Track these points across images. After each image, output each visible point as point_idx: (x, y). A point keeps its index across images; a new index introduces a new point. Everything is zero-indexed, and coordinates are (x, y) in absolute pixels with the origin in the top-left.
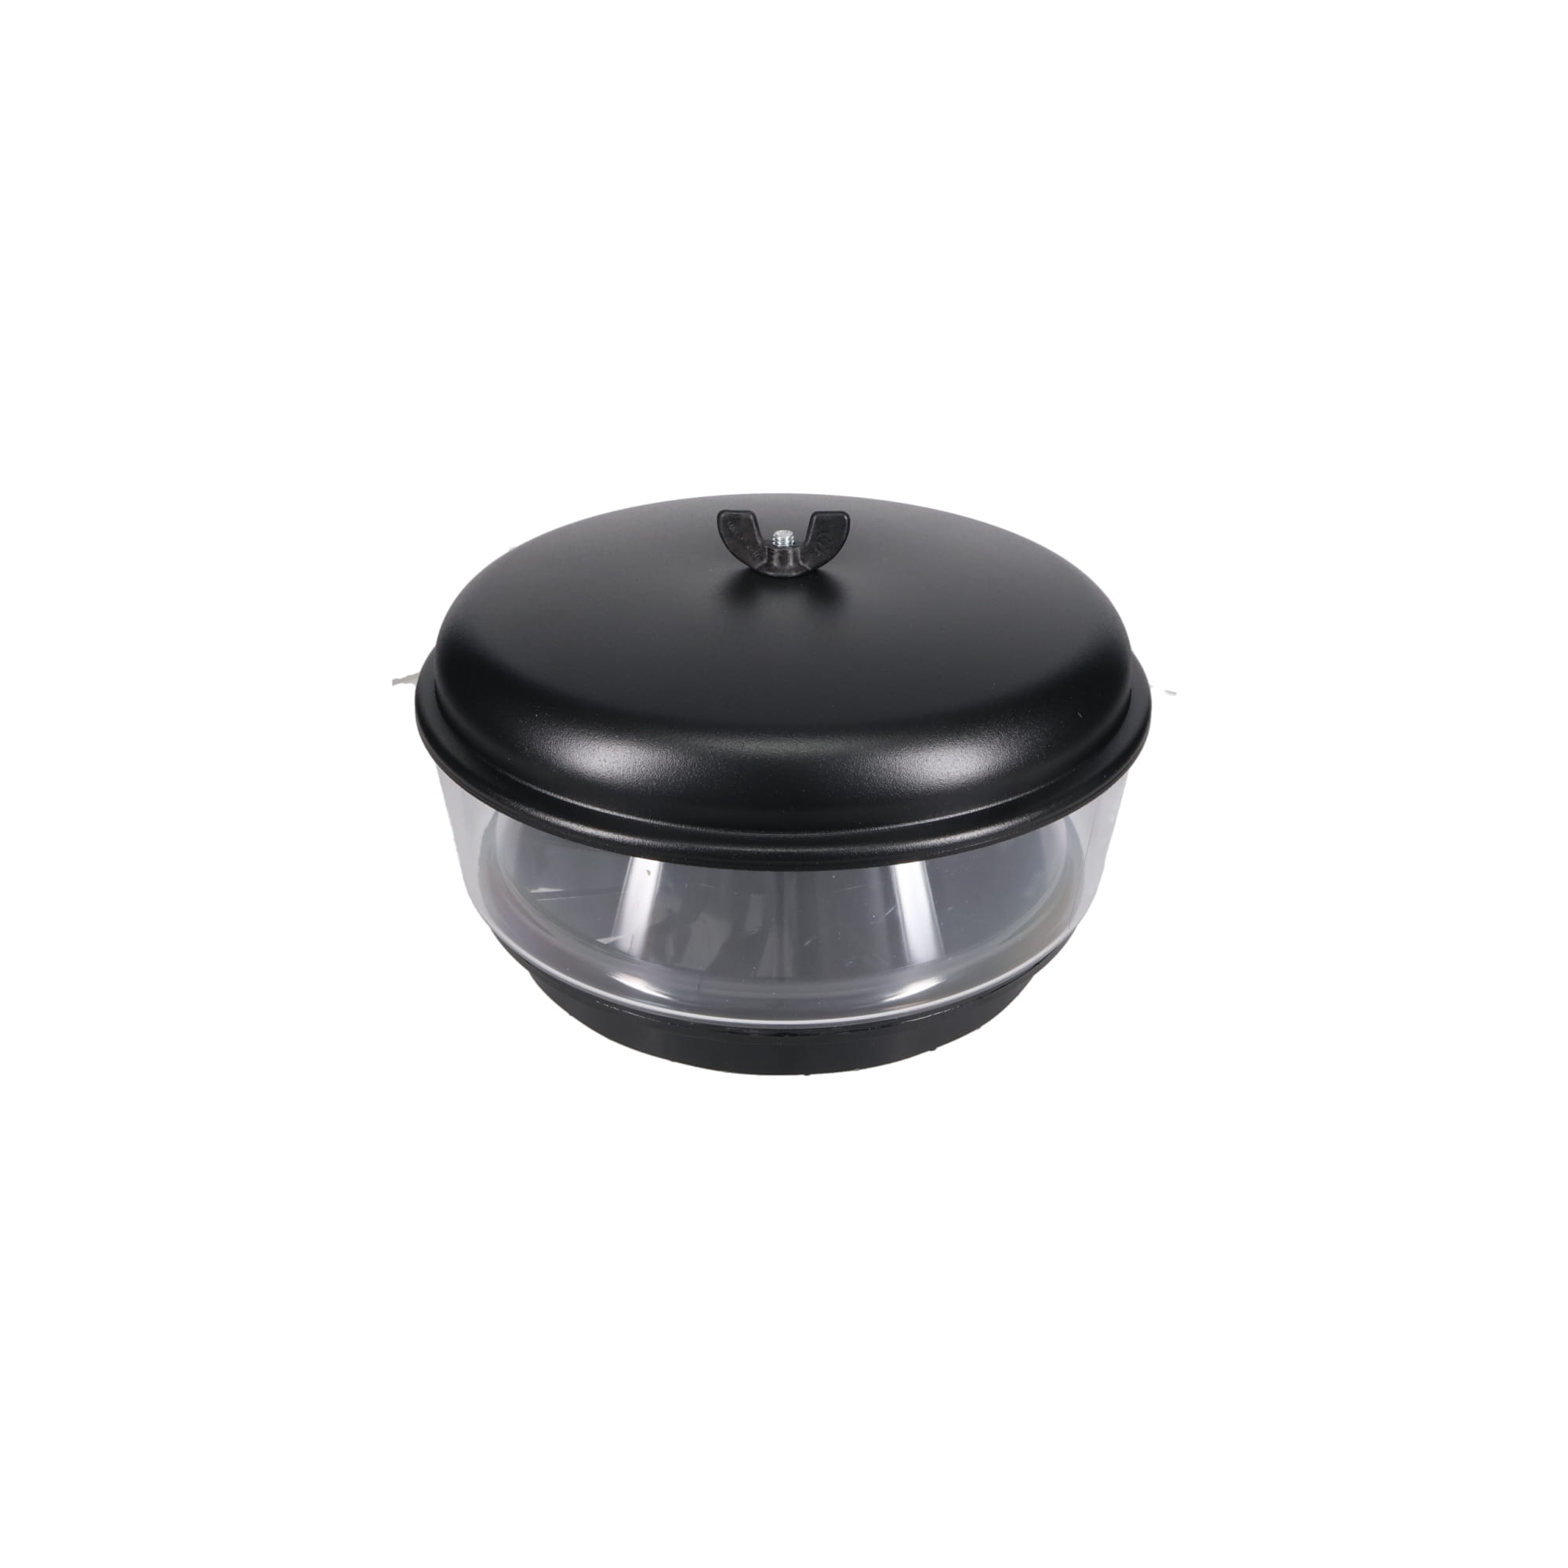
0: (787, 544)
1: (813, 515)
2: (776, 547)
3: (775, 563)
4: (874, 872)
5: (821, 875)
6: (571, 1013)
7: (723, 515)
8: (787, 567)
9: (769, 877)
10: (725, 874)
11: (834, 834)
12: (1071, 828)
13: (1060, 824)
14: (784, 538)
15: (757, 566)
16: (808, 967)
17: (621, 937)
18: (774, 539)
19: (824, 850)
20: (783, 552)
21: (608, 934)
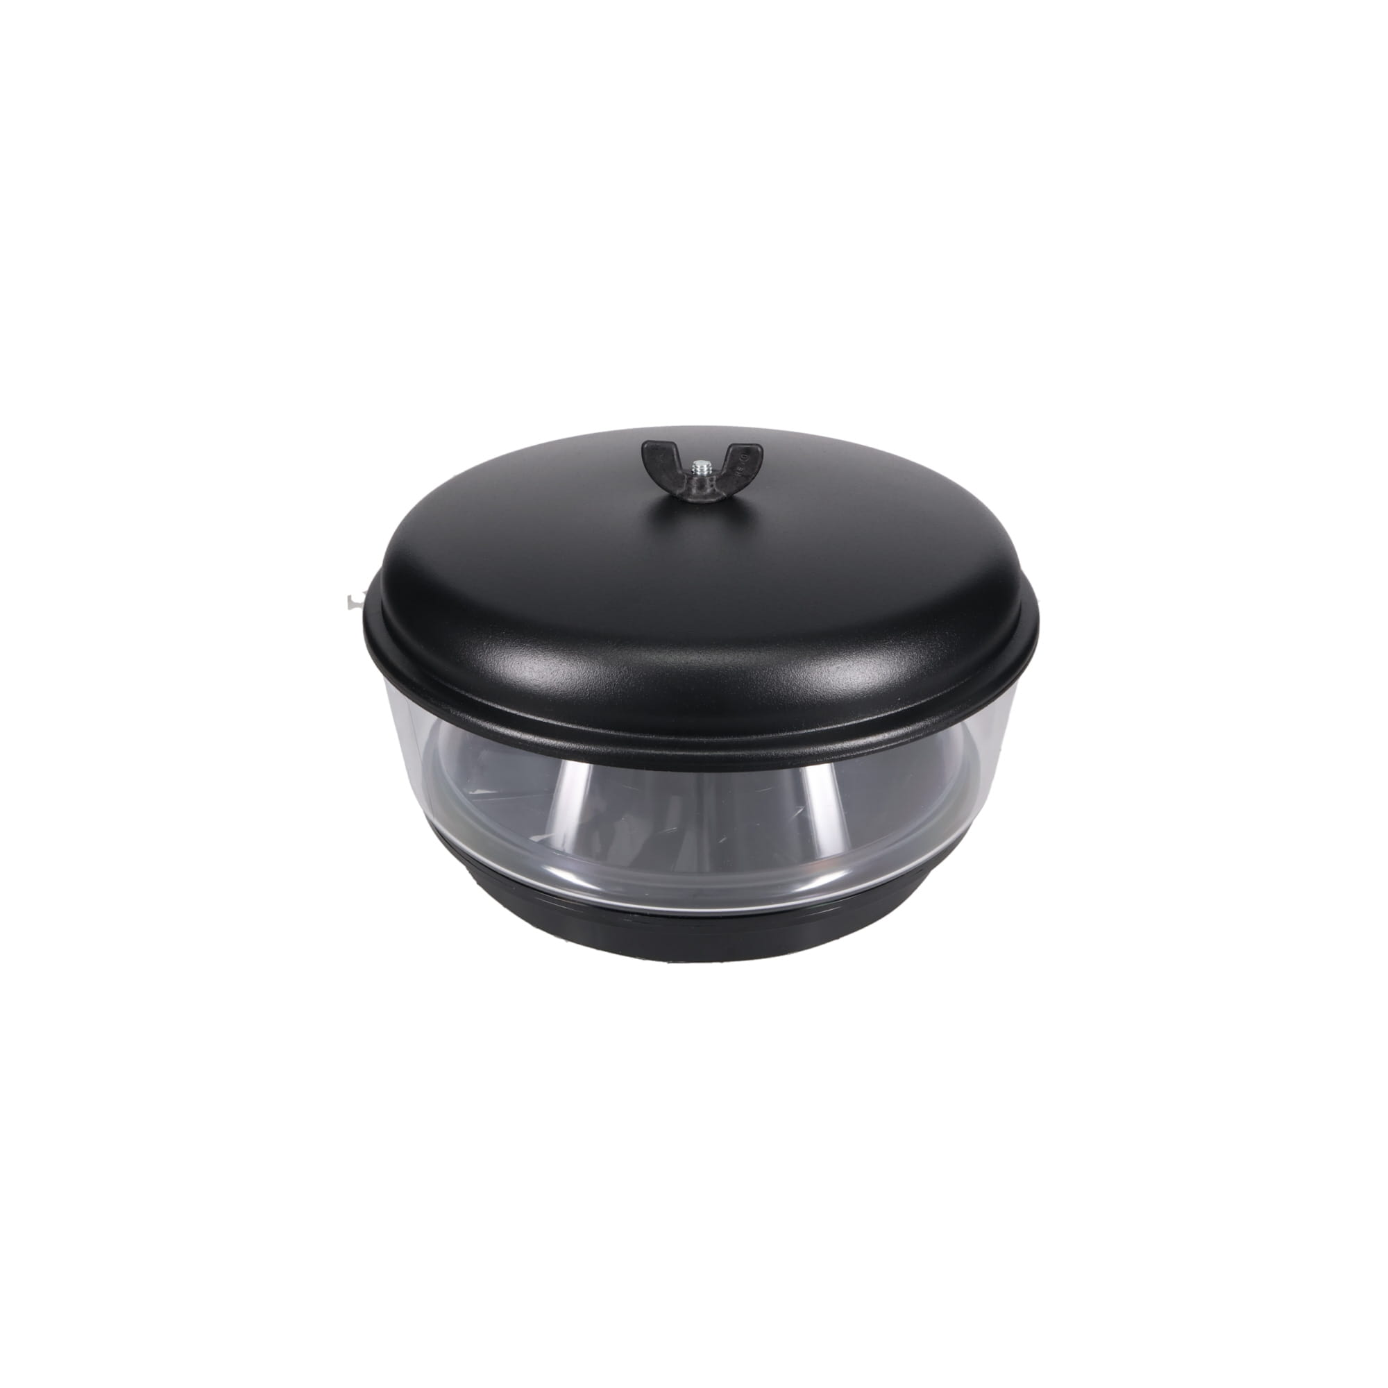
0: (706, 473)
1: (730, 447)
2: (696, 475)
3: (694, 491)
4: (786, 774)
5: (738, 778)
6: (505, 905)
7: (646, 446)
8: (704, 493)
9: (689, 778)
10: (649, 775)
11: (744, 739)
12: (966, 732)
13: (957, 729)
14: (702, 467)
15: (678, 492)
16: (724, 860)
17: (553, 834)
18: (694, 466)
19: (739, 753)
20: (702, 482)
21: (543, 833)
